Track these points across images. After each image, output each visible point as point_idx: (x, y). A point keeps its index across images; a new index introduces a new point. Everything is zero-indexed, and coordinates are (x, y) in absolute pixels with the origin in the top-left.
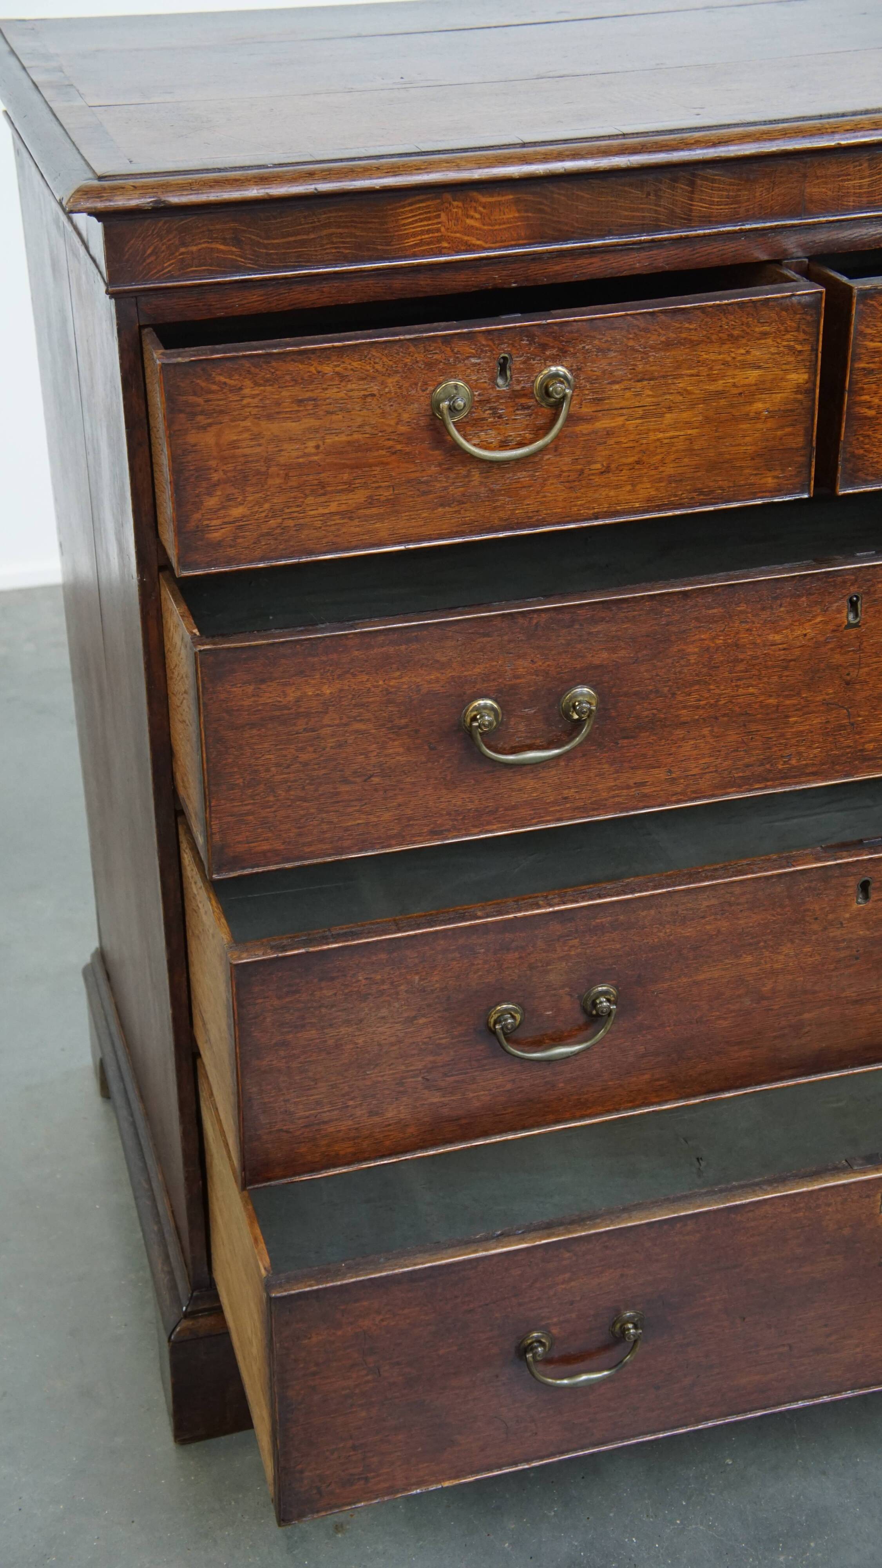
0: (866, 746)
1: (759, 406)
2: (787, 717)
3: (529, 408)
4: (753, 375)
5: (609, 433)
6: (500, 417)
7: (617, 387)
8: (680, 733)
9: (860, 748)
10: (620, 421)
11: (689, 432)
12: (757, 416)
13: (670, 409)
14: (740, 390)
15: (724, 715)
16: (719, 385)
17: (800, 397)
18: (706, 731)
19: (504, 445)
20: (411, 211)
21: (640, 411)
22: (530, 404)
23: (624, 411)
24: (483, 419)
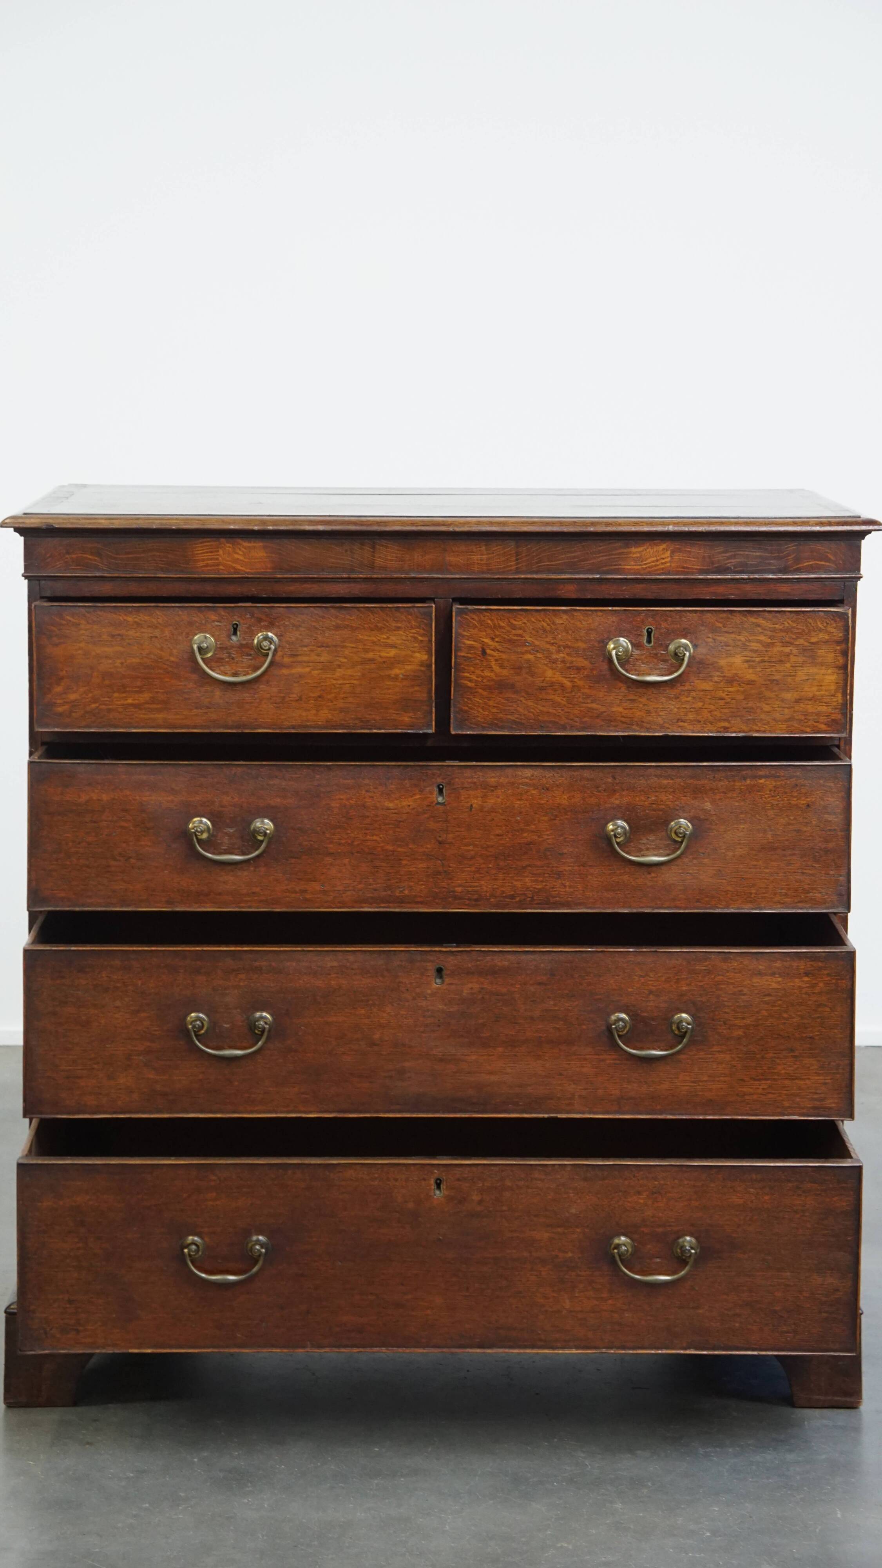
0: (456, 889)
1: (396, 671)
2: (400, 860)
3: (250, 655)
4: (393, 652)
5: (301, 676)
6: (233, 659)
7: (305, 649)
8: (329, 860)
9: (452, 889)
10: (308, 670)
11: (352, 682)
12: (396, 678)
13: (339, 666)
14: (384, 660)
15: (358, 852)
16: (370, 655)
17: (423, 669)
18: (346, 861)
19: (235, 674)
20: (202, 547)
21: (320, 666)
22: (252, 653)
23: (311, 664)
24: (223, 659)
